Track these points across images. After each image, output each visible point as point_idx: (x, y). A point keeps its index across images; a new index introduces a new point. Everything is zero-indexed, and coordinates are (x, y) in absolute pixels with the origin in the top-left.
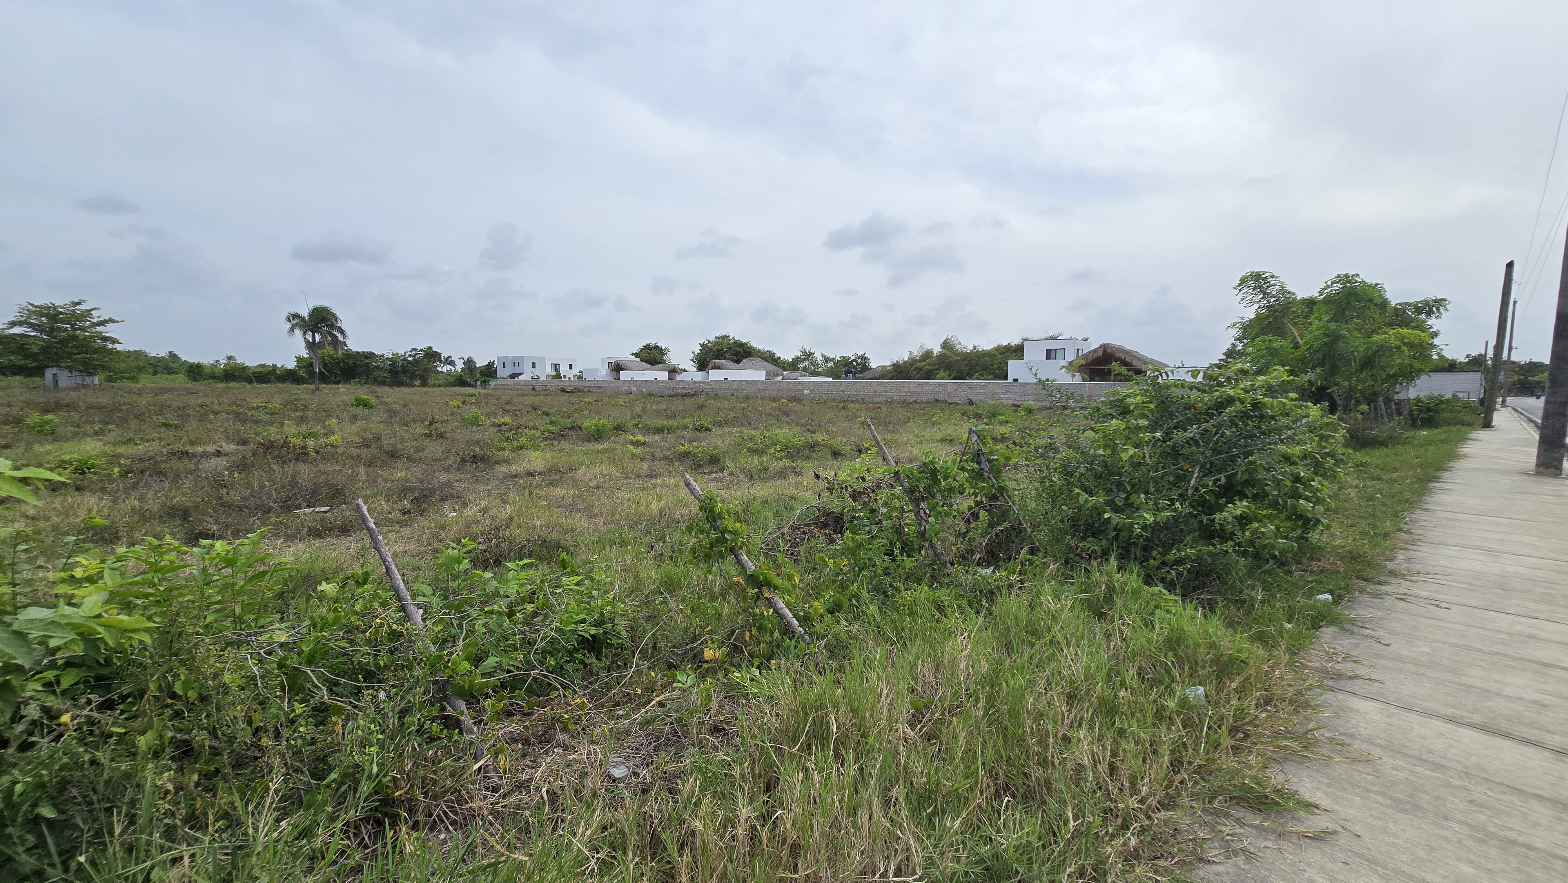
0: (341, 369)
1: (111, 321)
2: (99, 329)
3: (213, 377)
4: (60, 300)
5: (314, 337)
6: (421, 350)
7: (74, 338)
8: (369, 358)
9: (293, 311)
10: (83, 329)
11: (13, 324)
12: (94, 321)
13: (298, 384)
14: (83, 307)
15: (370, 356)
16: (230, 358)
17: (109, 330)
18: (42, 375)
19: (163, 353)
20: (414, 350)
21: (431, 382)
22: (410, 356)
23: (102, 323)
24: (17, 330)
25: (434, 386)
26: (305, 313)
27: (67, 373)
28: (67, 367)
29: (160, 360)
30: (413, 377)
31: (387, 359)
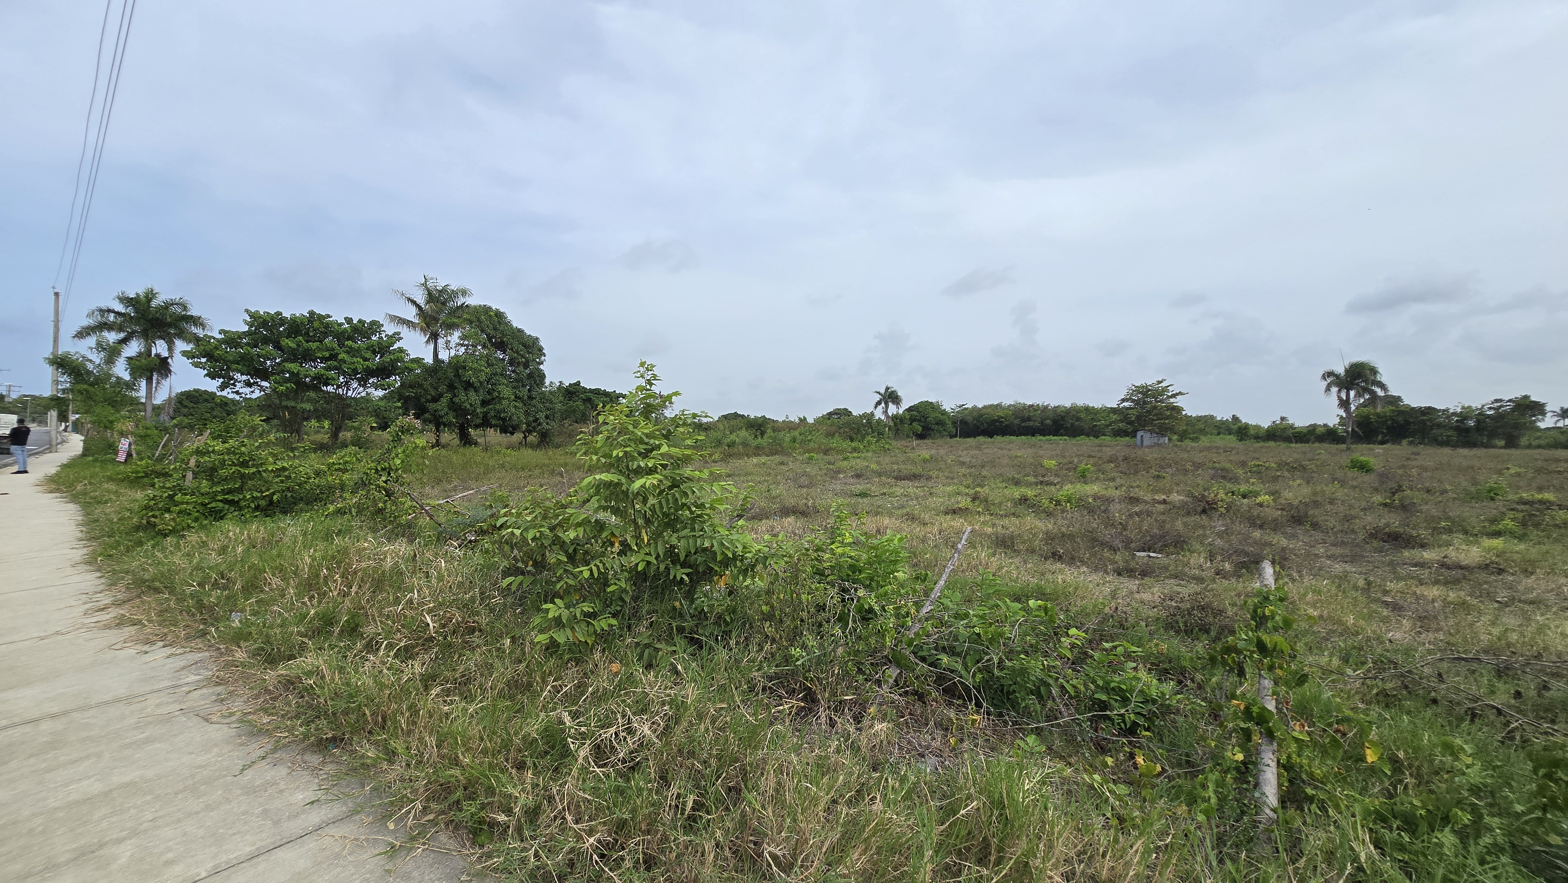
0: (1387, 428)
1: (1180, 393)
2: (1172, 400)
3: (1257, 438)
4: (1149, 380)
5: (1348, 395)
6: (1510, 401)
7: (1155, 407)
8: (1429, 413)
9: (1328, 369)
10: (1161, 401)
11: (1123, 400)
12: (1170, 394)
13: (1337, 444)
14: (1164, 384)
15: (1430, 410)
16: (1283, 419)
17: (1179, 402)
18: (1135, 436)
19: (1228, 417)
20: (1497, 401)
21: (1524, 441)
22: (1490, 408)
23: (1174, 396)
24: (1126, 404)
25: (1529, 447)
26: (1340, 370)
27: (1149, 434)
28: (1149, 430)
29: (1223, 423)
30: (1493, 434)
31: (1454, 414)
